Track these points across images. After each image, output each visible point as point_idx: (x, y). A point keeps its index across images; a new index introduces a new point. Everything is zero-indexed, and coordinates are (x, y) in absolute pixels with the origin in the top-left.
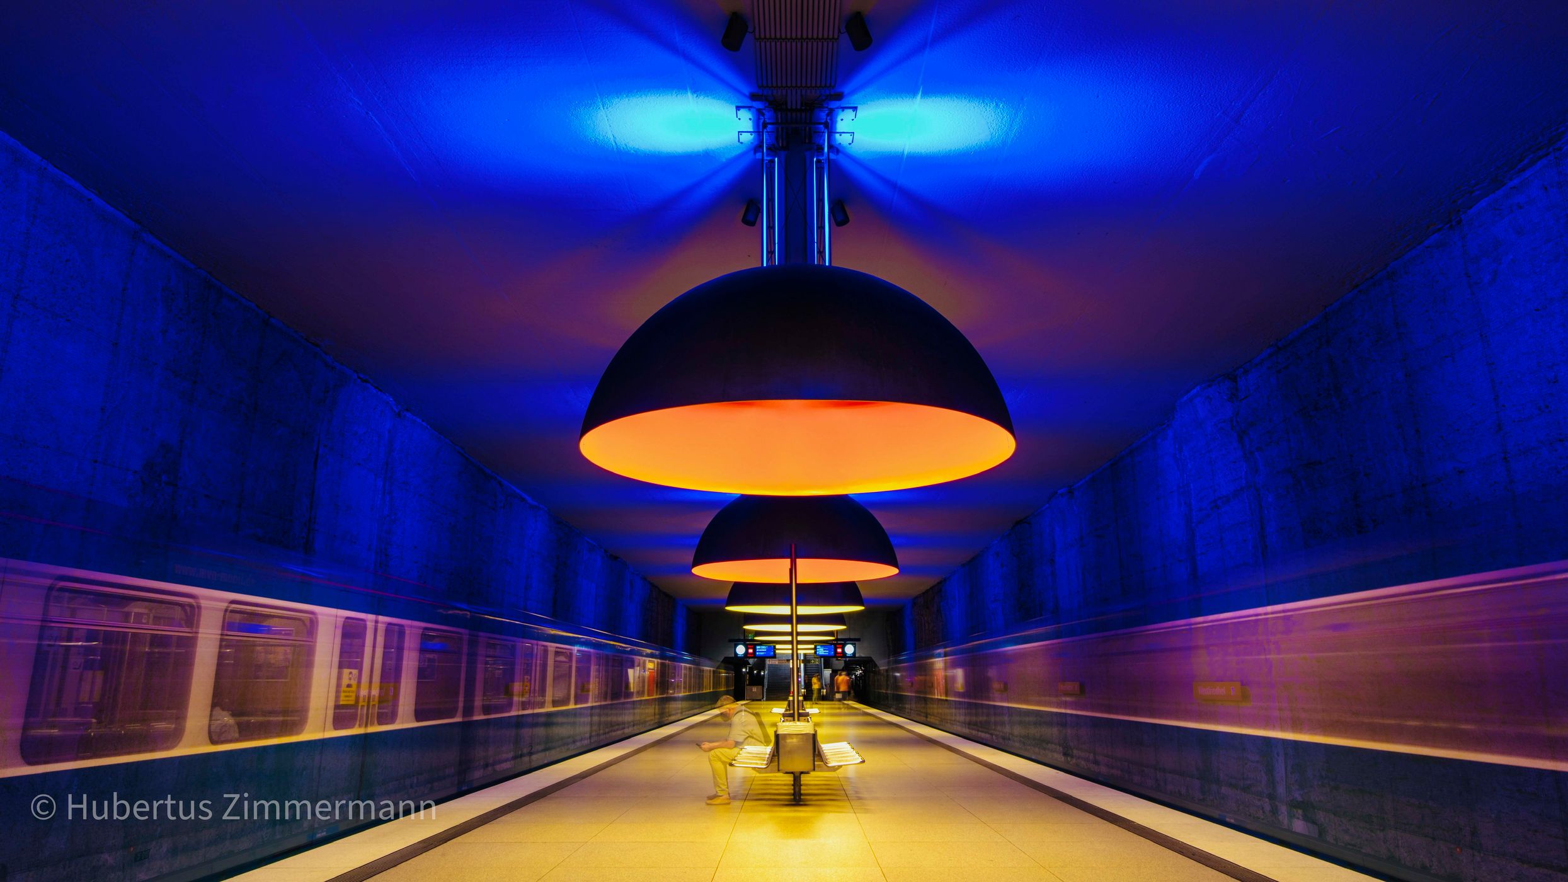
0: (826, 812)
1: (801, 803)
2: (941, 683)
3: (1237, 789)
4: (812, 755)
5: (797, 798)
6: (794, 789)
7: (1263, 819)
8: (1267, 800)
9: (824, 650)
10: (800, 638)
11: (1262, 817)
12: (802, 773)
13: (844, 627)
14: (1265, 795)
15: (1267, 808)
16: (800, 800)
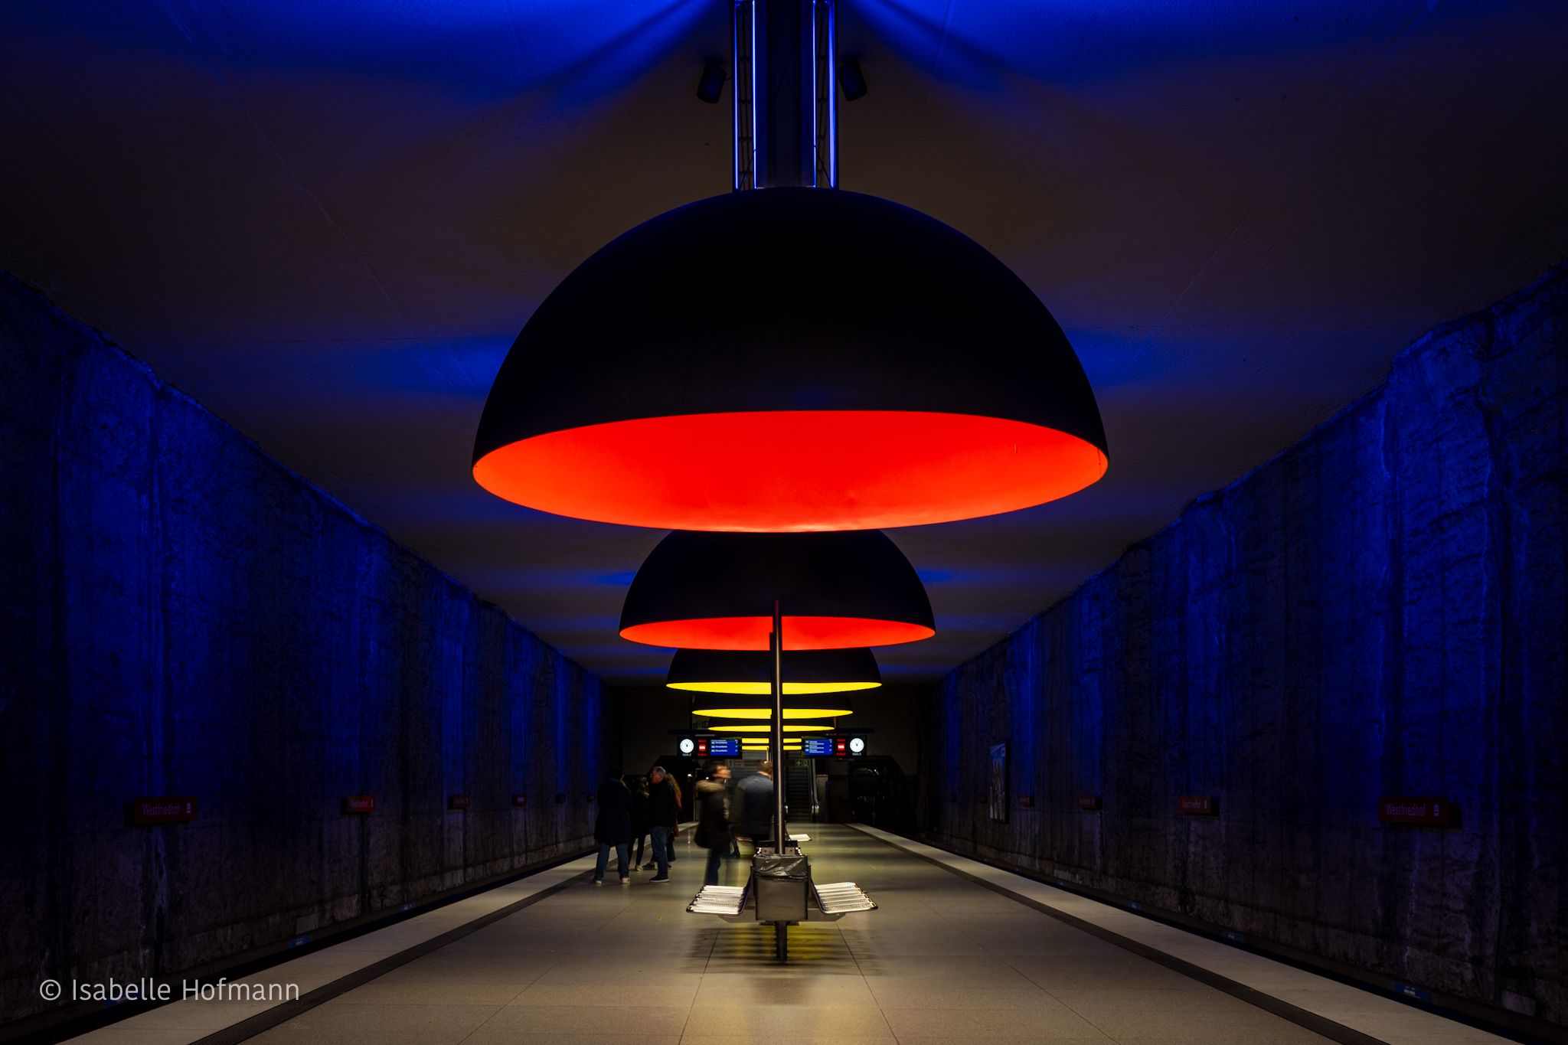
0: (823, 973)
1: (788, 962)
2: (1000, 796)
3: (1429, 951)
4: (803, 896)
5: (780, 955)
6: (777, 945)
7: (1461, 992)
8: (1469, 965)
9: (819, 746)
10: (786, 729)
11: (1460, 988)
12: (789, 923)
13: (850, 712)
14: (1467, 959)
15: (1469, 976)
16: (786, 958)
